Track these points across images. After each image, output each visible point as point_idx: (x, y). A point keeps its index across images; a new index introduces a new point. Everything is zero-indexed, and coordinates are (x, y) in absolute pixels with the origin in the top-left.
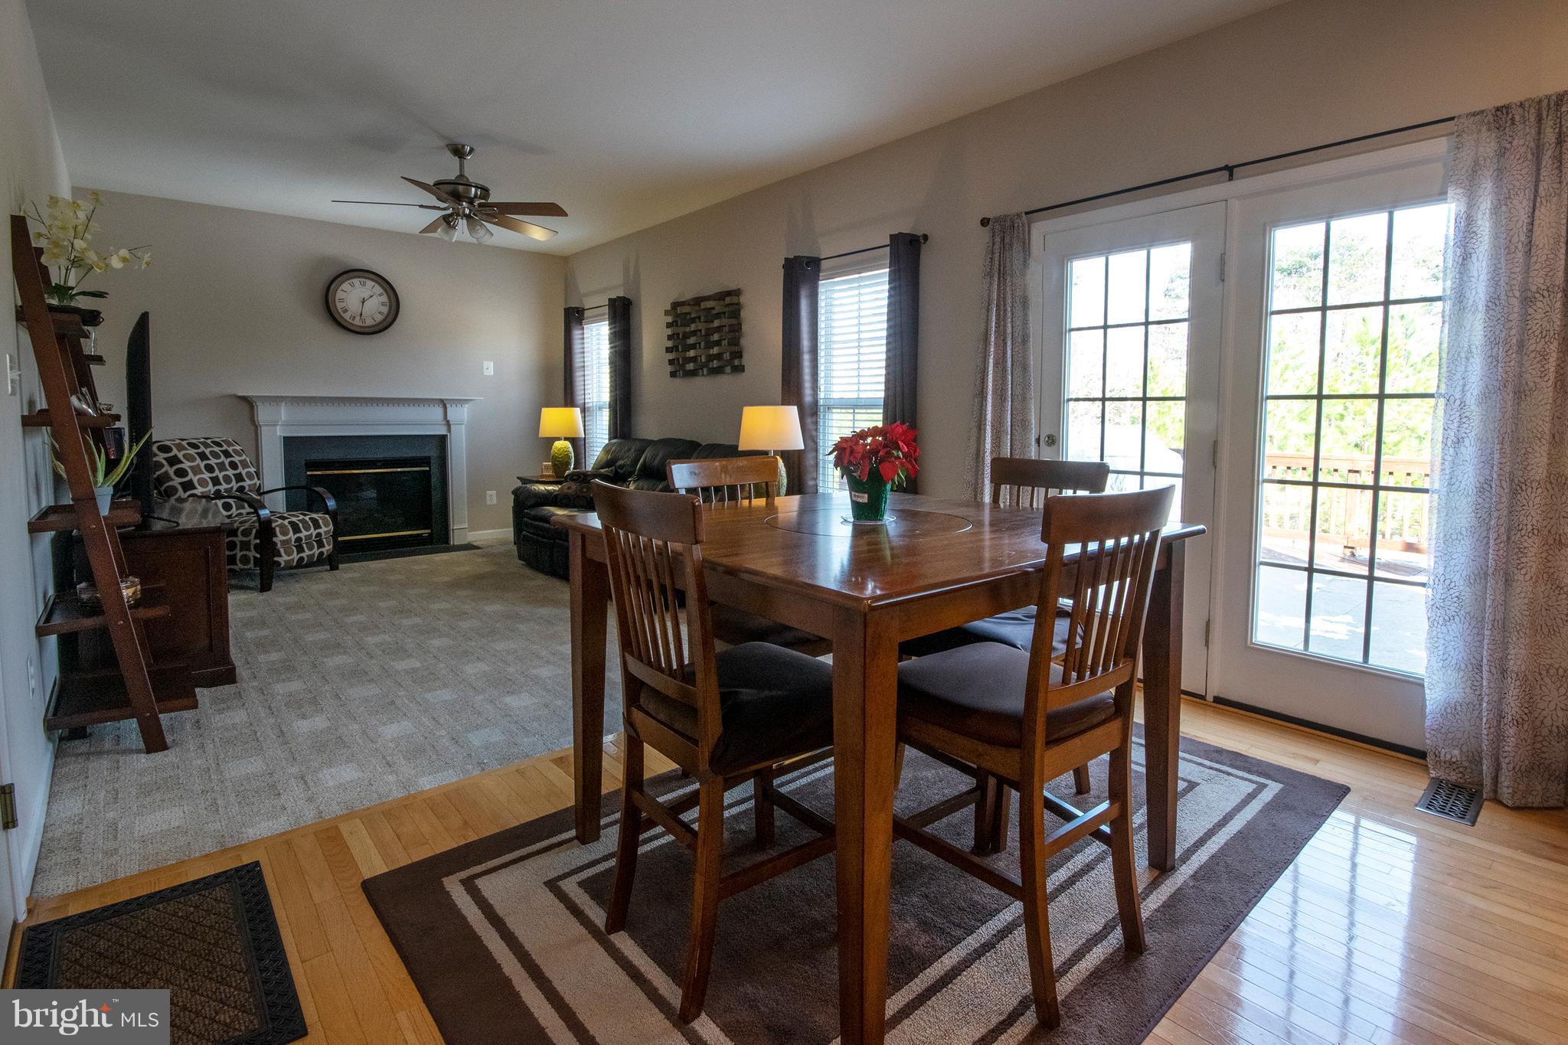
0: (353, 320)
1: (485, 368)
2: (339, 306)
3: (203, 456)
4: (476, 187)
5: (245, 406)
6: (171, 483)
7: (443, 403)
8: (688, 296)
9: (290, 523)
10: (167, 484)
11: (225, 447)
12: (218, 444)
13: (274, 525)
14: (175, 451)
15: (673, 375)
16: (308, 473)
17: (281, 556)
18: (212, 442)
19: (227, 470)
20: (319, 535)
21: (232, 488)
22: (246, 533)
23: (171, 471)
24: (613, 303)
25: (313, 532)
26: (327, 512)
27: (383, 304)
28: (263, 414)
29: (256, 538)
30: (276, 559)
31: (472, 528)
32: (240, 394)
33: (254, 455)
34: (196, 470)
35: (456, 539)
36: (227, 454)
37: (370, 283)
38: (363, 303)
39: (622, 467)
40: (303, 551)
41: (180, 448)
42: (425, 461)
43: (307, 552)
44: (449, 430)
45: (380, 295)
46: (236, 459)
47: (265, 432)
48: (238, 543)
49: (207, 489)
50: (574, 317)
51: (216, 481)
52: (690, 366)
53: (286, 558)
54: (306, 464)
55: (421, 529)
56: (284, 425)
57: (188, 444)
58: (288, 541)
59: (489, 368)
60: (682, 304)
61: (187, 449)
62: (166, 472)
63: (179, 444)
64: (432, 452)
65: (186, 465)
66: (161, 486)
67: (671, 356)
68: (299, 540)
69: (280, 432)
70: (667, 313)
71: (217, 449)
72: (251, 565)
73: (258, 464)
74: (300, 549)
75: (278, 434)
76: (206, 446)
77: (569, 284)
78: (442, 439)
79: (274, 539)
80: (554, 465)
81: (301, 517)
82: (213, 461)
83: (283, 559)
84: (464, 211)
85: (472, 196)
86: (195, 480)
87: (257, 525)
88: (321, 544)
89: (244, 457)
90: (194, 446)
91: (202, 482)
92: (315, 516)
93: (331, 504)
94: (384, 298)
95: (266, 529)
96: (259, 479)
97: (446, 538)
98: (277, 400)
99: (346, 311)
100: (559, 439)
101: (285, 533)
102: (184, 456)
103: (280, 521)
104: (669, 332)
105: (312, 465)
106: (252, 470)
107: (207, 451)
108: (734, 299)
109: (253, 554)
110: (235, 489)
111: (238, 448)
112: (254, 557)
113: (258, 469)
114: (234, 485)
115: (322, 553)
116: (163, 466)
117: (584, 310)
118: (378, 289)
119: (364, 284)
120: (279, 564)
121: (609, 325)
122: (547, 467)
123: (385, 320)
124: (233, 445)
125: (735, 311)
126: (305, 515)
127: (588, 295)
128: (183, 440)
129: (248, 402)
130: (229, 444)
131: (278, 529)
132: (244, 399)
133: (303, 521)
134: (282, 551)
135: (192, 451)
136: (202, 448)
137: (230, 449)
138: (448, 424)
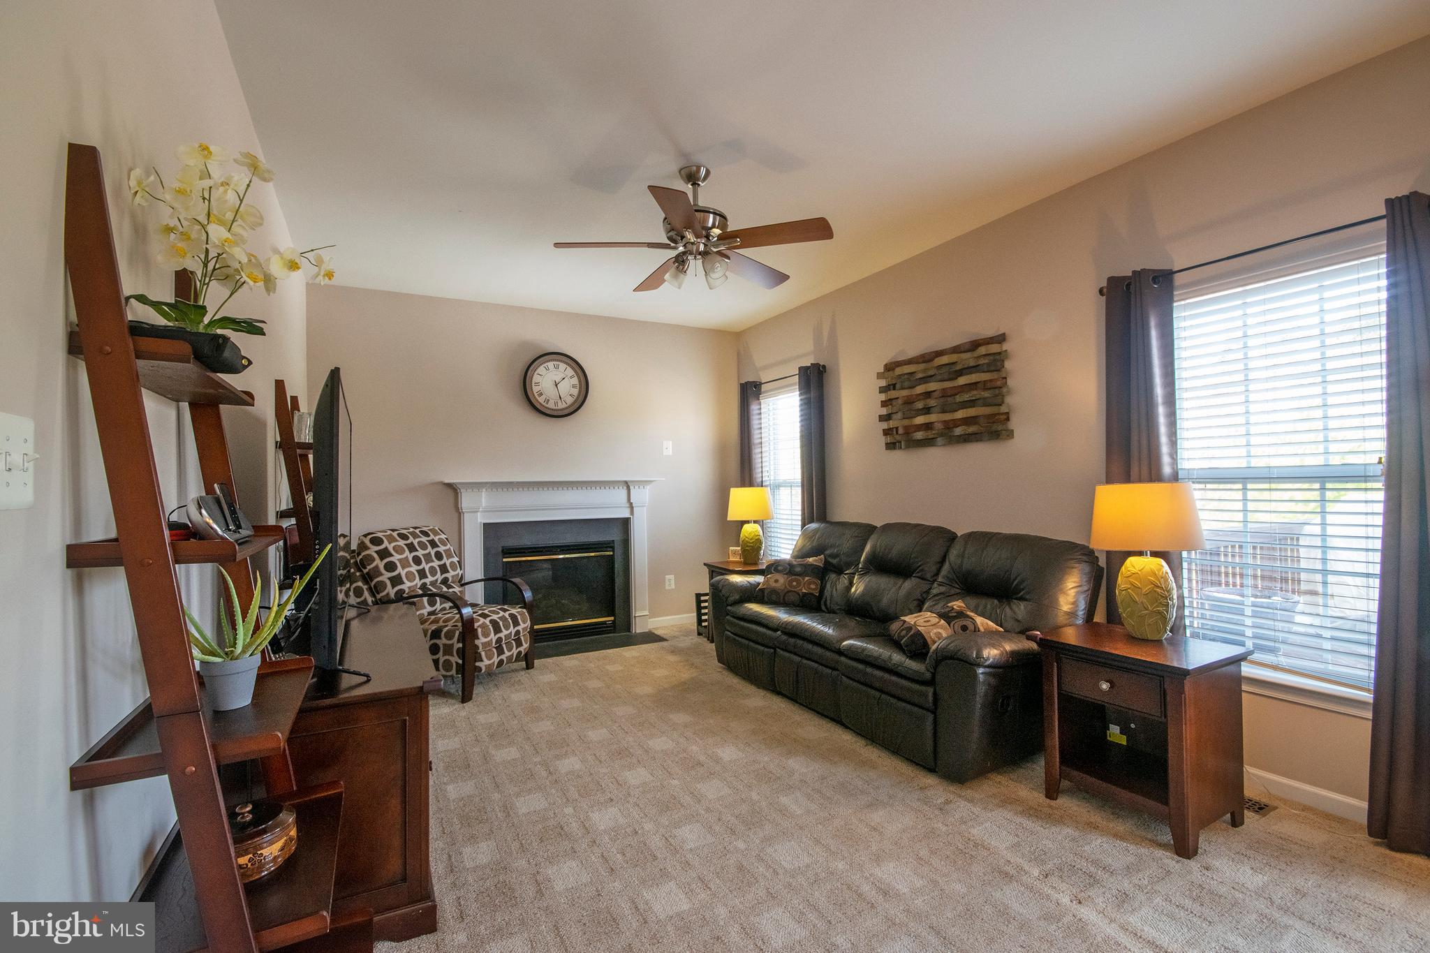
0: (547, 403)
1: (664, 448)
2: (535, 389)
3: (411, 548)
4: (714, 213)
5: (450, 493)
6: (380, 579)
7: (627, 485)
8: (912, 352)
9: (491, 621)
10: (376, 580)
11: (432, 537)
12: (425, 534)
13: (476, 625)
14: (386, 543)
15: (891, 446)
16: (504, 560)
17: (482, 661)
18: (421, 532)
19: (433, 561)
20: (518, 633)
21: (437, 580)
22: (449, 635)
23: (381, 565)
24: (804, 371)
25: (512, 630)
26: (525, 605)
27: (574, 386)
28: (466, 501)
29: (458, 642)
30: (477, 664)
31: (653, 614)
32: (446, 481)
33: (457, 546)
34: (405, 563)
35: (639, 627)
36: (433, 544)
37: (562, 366)
38: (556, 385)
39: (834, 556)
40: (503, 653)
41: (391, 539)
42: (609, 545)
43: (507, 654)
44: (632, 512)
45: (571, 377)
46: (442, 549)
47: (467, 518)
48: (441, 646)
49: (414, 583)
50: (750, 392)
51: (422, 574)
52: (919, 435)
53: (487, 662)
54: (503, 551)
55: (605, 617)
56: (485, 512)
57: (399, 535)
58: (489, 643)
59: (668, 448)
60: (899, 364)
61: (397, 541)
62: (377, 567)
63: (391, 535)
64: (614, 535)
65: (396, 558)
66: (372, 581)
67: (885, 425)
68: (499, 640)
69: (482, 519)
70: (880, 376)
71: (424, 539)
72: (453, 672)
73: (460, 554)
74: (500, 651)
75: (479, 521)
76: (415, 536)
77: (742, 358)
78: (625, 523)
79: (477, 642)
80: (744, 551)
81: (502, 613)
82: (420, 553)
83: (484, 664)
84: (698, 248)
85: (710, 224)
86: (403, 574)
87: (460, 624)
88: (519, 644)
89: (449, 546)
90: (403, 537)
91: (410, 576)
92: (514, 611)
93: (528, 595)
94: (575, 381)
95: (468, 628)
96: (461, 569)
97: (628, 626)
98: (478, 486)
99: (541, 394)
100: (748, 522)
101: (486, 635)
102: (394, 548)
103: (482, 620)
104: (883, 397)
105: (508, 552)
106: (456, 559)
107: (415, 542)
108: (994, 348)
109: (455, 659)
110: (439, 581)
111: (443, 536)
112: (457, 663)
113: (460, 558)
114: (439, 577)
115: (520, 653)
116: (374, 560)
117: (761, 384)
118: (570, 372)
119: (557, 367)
120: (480, 669)
121: (801, 395)
122: (735, 553)
123: (575, 401)
124: (440, 534)
125: (997, 362)
126: (505, 610)
127: (766, 368)
128: (393, 530)
129: (453, 488)
130: (436, 533)
131: (479, 630)
132: (450, 486)
133: (503, 618)
134: (483, 654)
135: (401, 543)
136: (411, 539)
137: (436, 539)
138: (631, 507)
